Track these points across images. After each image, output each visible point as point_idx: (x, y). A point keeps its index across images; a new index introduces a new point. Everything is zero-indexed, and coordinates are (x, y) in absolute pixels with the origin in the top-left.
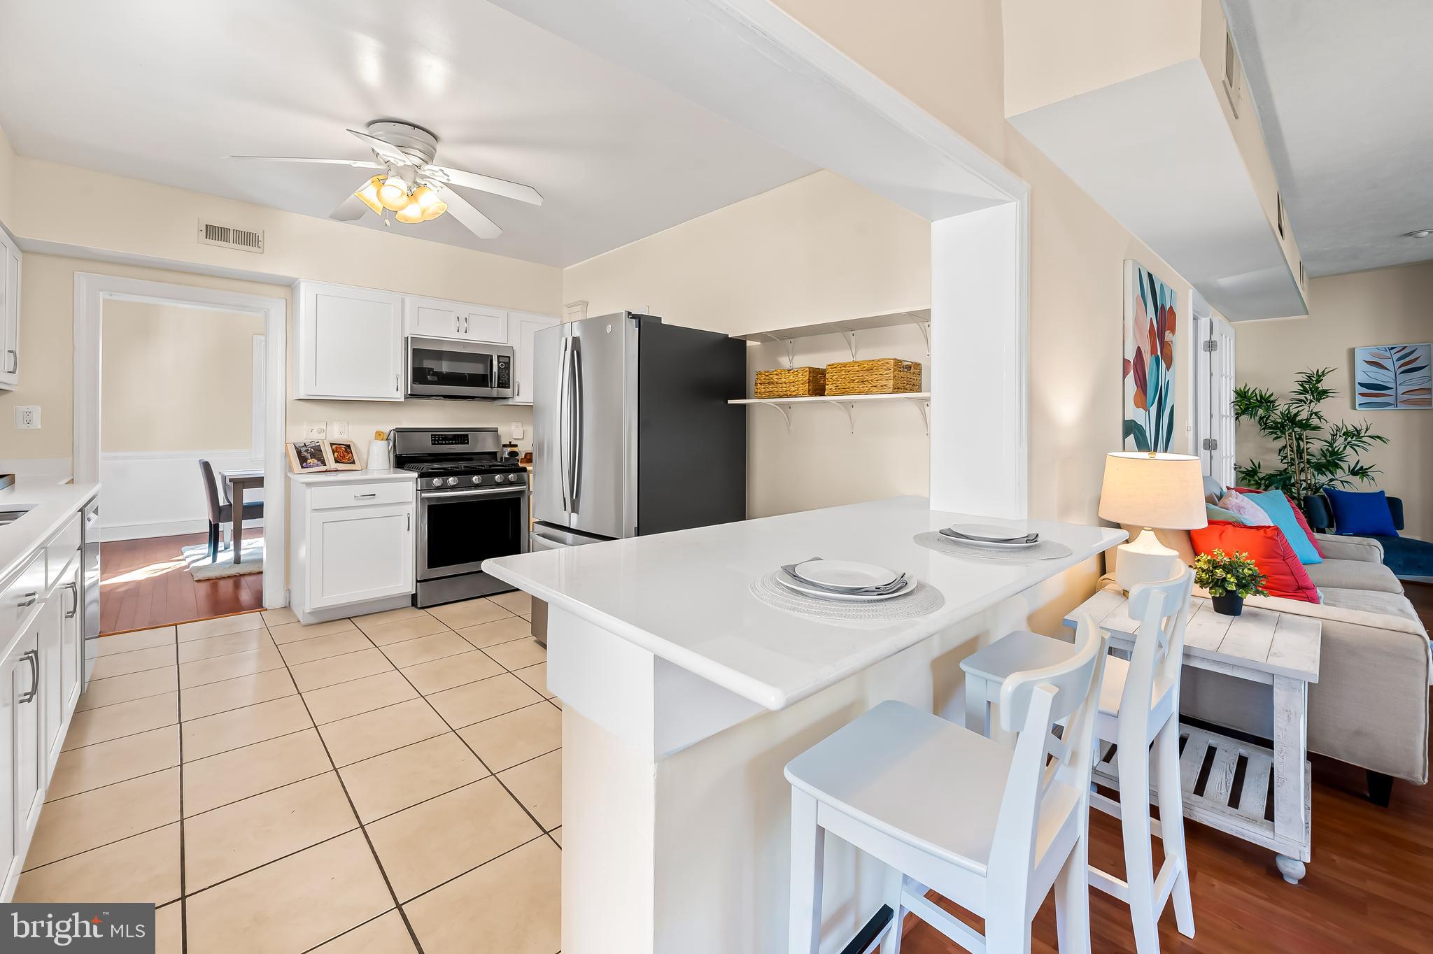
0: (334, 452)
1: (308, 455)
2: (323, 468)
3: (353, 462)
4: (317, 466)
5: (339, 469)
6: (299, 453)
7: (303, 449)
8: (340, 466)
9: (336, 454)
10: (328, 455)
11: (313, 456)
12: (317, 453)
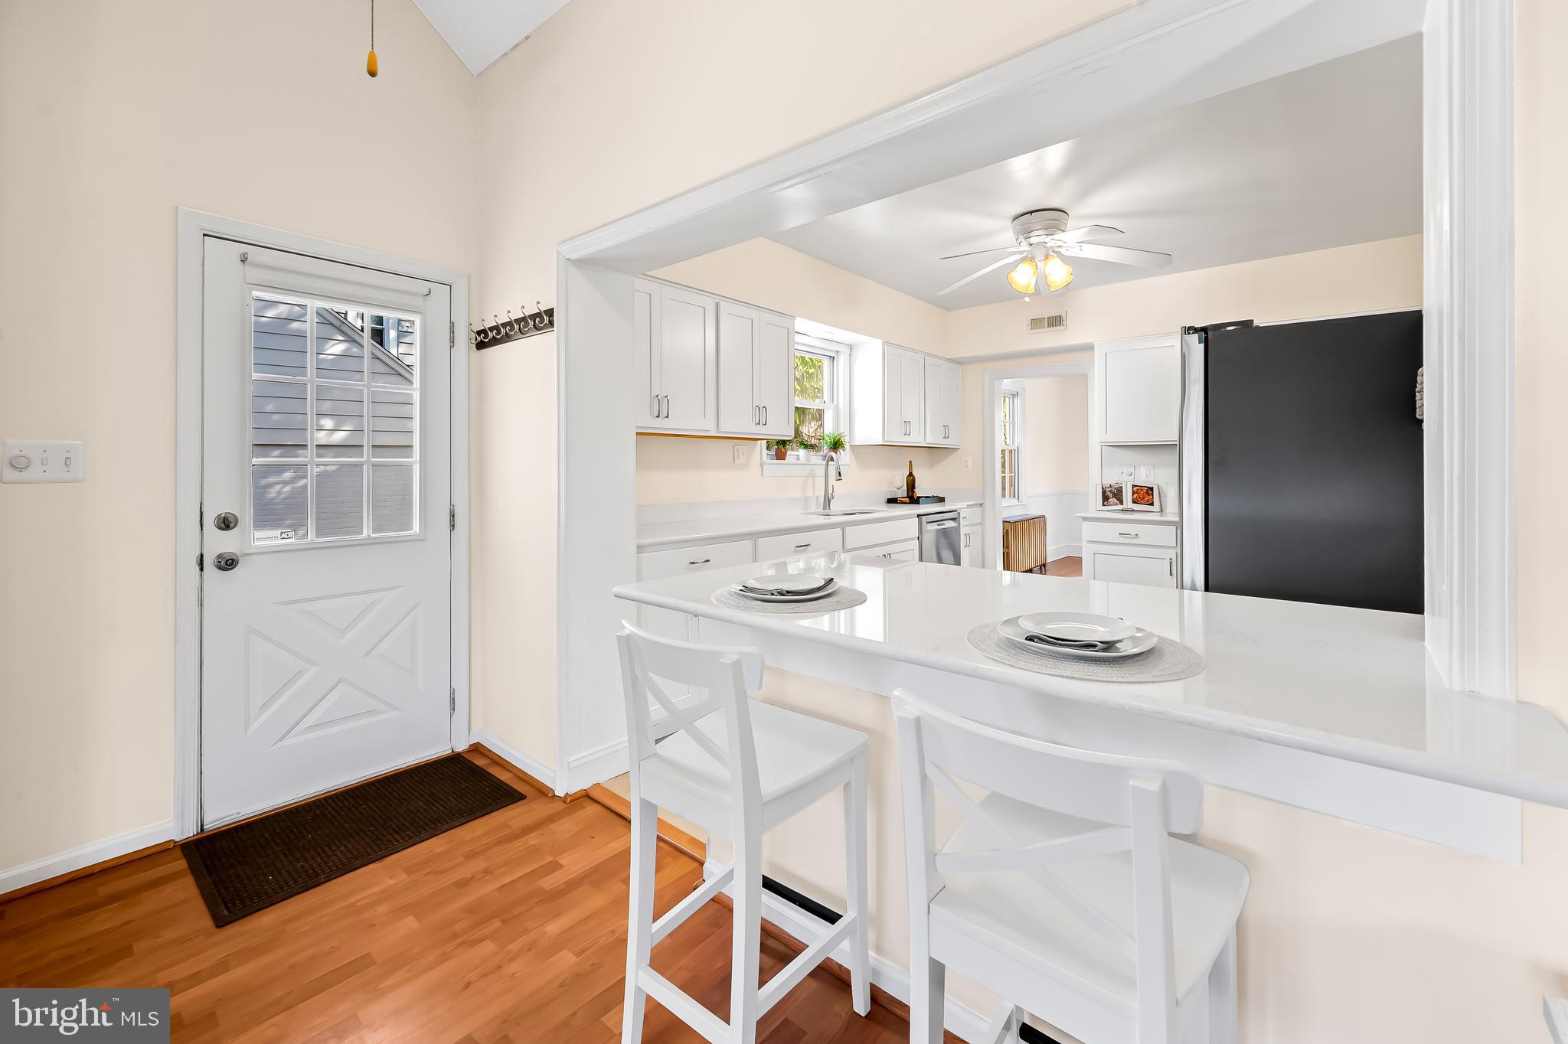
0: (1133, 493)
1: (1111, 495)
2: (1120, 507)
3: (1152, 504)
4: (1116, 504)
5: (1135, 509)
6: (1104, 492)
7: (1108, 490)
8: (1136, 507)
9: (1135, 495)
10: (1128, 496)
11: (1115, 496)
12: (1118, 494)
